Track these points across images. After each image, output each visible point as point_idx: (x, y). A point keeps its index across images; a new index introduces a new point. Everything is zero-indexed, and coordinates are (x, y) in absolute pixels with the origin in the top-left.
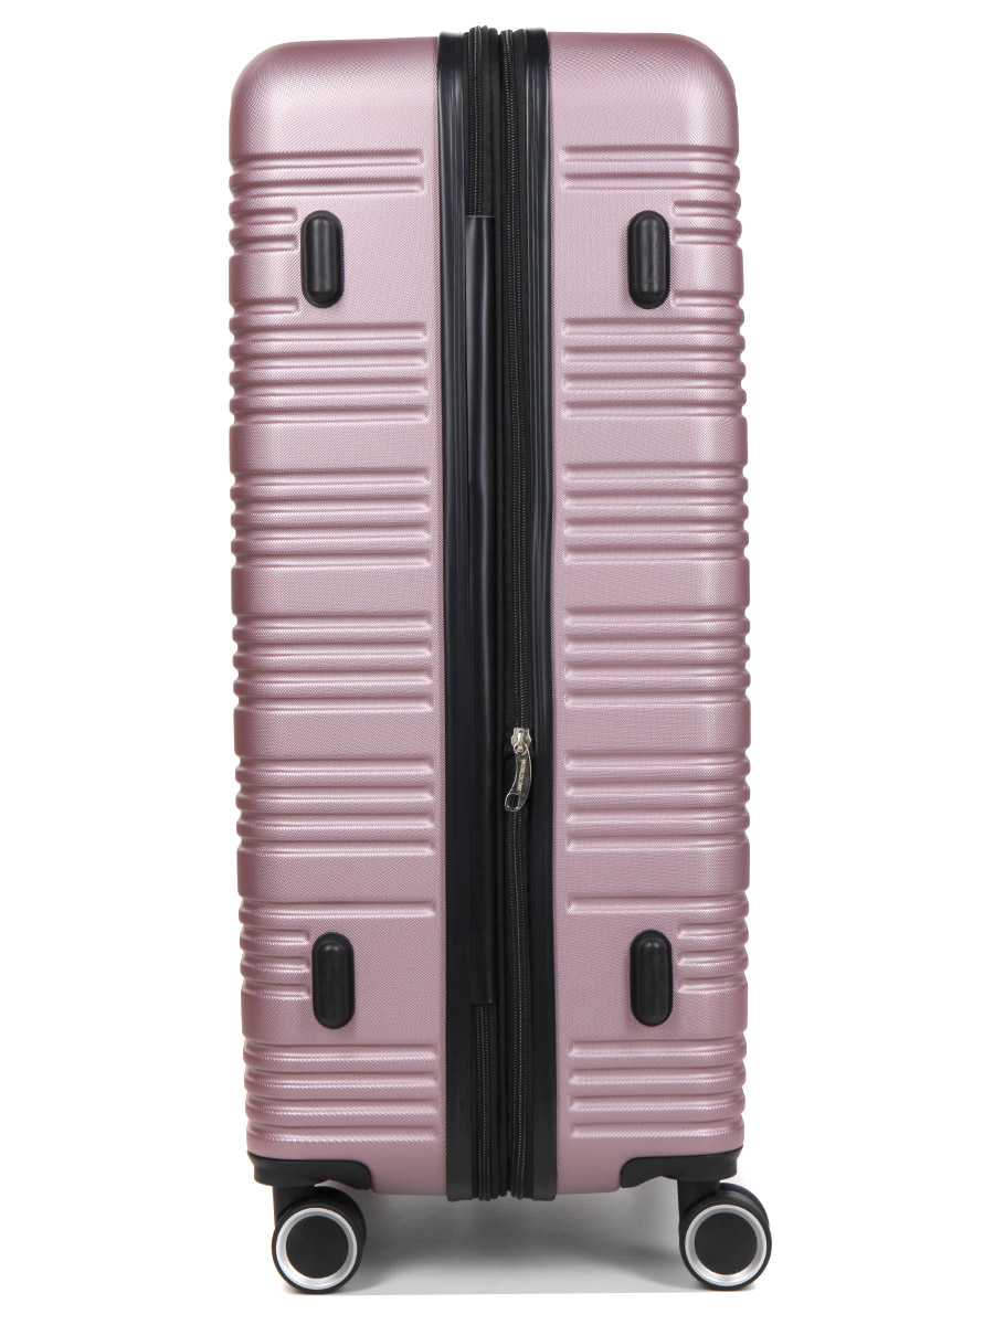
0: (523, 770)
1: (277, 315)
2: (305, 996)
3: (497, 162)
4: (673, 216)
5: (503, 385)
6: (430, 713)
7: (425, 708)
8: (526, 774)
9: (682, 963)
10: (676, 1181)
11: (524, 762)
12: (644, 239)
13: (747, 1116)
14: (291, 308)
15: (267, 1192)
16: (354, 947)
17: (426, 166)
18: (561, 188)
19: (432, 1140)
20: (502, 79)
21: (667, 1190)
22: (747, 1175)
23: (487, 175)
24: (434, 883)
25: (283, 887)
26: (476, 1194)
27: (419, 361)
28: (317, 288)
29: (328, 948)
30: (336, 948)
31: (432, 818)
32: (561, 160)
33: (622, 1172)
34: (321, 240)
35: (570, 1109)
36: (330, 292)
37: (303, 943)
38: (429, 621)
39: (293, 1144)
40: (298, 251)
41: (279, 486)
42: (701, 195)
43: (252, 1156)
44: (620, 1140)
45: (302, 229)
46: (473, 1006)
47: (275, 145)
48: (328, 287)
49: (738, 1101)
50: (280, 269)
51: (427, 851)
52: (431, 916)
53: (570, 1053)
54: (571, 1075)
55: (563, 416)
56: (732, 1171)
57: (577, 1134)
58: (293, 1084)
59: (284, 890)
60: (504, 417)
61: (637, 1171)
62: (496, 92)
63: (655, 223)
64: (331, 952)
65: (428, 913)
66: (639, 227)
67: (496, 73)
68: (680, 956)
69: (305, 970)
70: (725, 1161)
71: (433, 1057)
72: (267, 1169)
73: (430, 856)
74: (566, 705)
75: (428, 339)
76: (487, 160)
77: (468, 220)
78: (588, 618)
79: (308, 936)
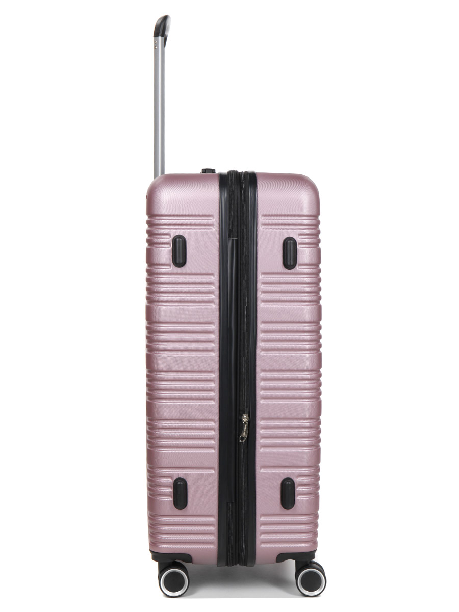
0: (245, 428)
1: (164, 269)
2: (171, 499)
3: (239, 220)
4: (298, 239)
5: (240, 295)
6: (214, 404)
7: (213, 403)
8: (246, 430)
9: (298, 489)
10: (294, 561)
11: (246, 425)
12: (289, 247)
13: (319, 539)
14: (168, 267)
15: (156, 563)
16: (188, 483)
17: (215, 220)
18: (261, 229)
19: (213, 547)
20: (241, 191)
21: (291, 564)
22: (318, 558)
23: (236, 224)
24: (215, 462)
25: (163, 462)
26: (227, 564)
27: (212, 286)
28: (178, 262)
29: (179, 483)
30: (181, 483)
31: (214, 440)
32: (261, 219)
33: (277, 558)
34: (179, 245)
35: (260, 537)
36: (182, 263)
37: (170, 481)
38: (214, 374)
39: (165, 548)
40: (171, 248)
41: (163, 327)
42: (306, 231)
43: (151, 551)
44: (277, 547)
45: (173, 241)
46: (228, 503)
47: (163, 212)
48: (181, 261)
49: (315, 534)
50: (165, 253)
51: (213, 451)
52: (214, 473)
53: (260, 519)
54: (261, 526)
55: (261, 306)
56: (313, 557)
57: (263, 545)
58: (166, 528)
59: (164, 463)
60: (241, 306)
61: (282, 557)
62: (239, 196)
63: (292, 242)
64: (180, 484)
65: (212, 471)
66: (287, 242)
67: (239, 189)
68: (297, 487)
69: (170, 490)
70: (311, 554)
71: (214, 520)
72: (156, 556)
73: (214, 452)
74: (260, 403)
75: (215, 279)
76: (236, 219)
77: (229, 239)
78: (268, 373)
79: (172, 479)
